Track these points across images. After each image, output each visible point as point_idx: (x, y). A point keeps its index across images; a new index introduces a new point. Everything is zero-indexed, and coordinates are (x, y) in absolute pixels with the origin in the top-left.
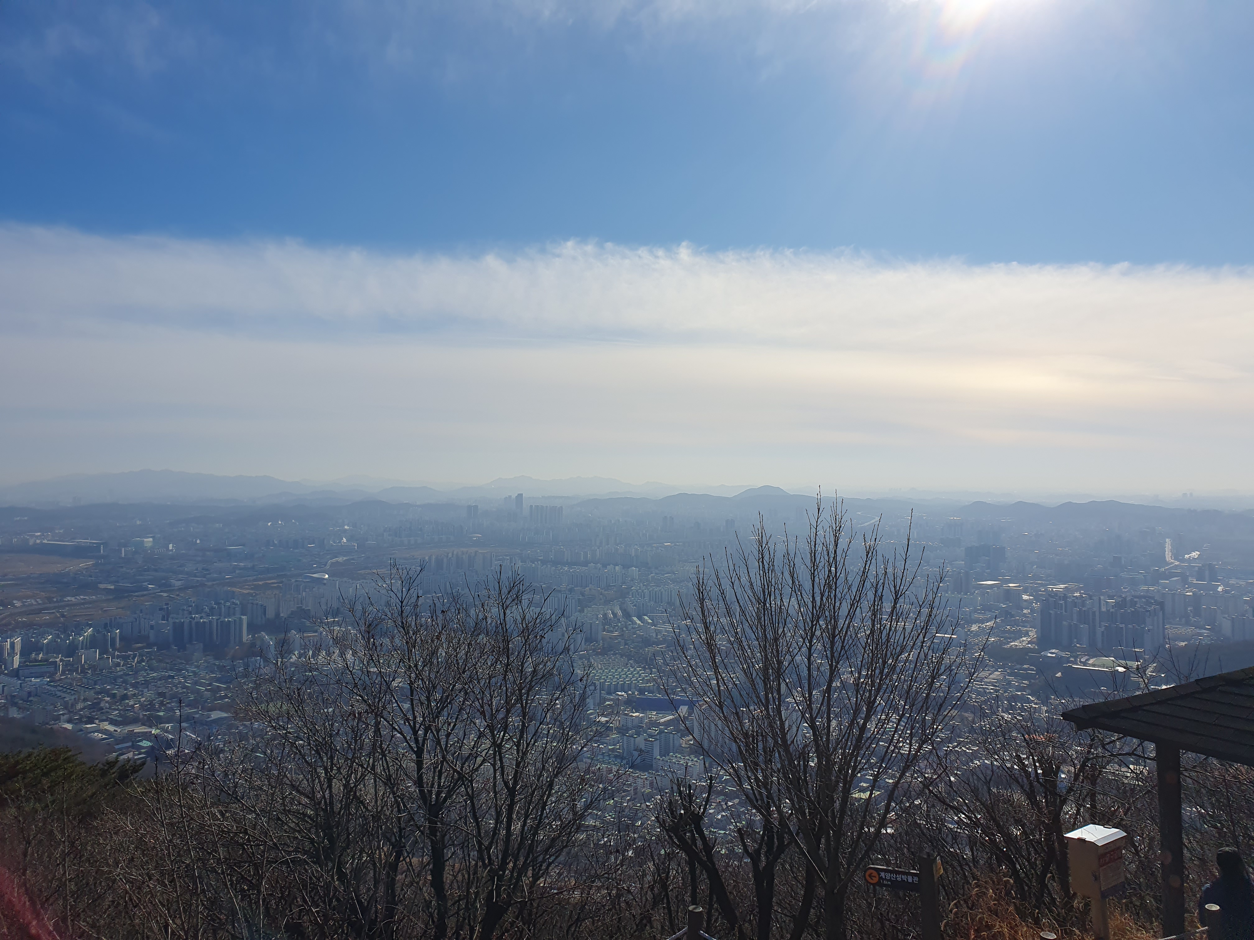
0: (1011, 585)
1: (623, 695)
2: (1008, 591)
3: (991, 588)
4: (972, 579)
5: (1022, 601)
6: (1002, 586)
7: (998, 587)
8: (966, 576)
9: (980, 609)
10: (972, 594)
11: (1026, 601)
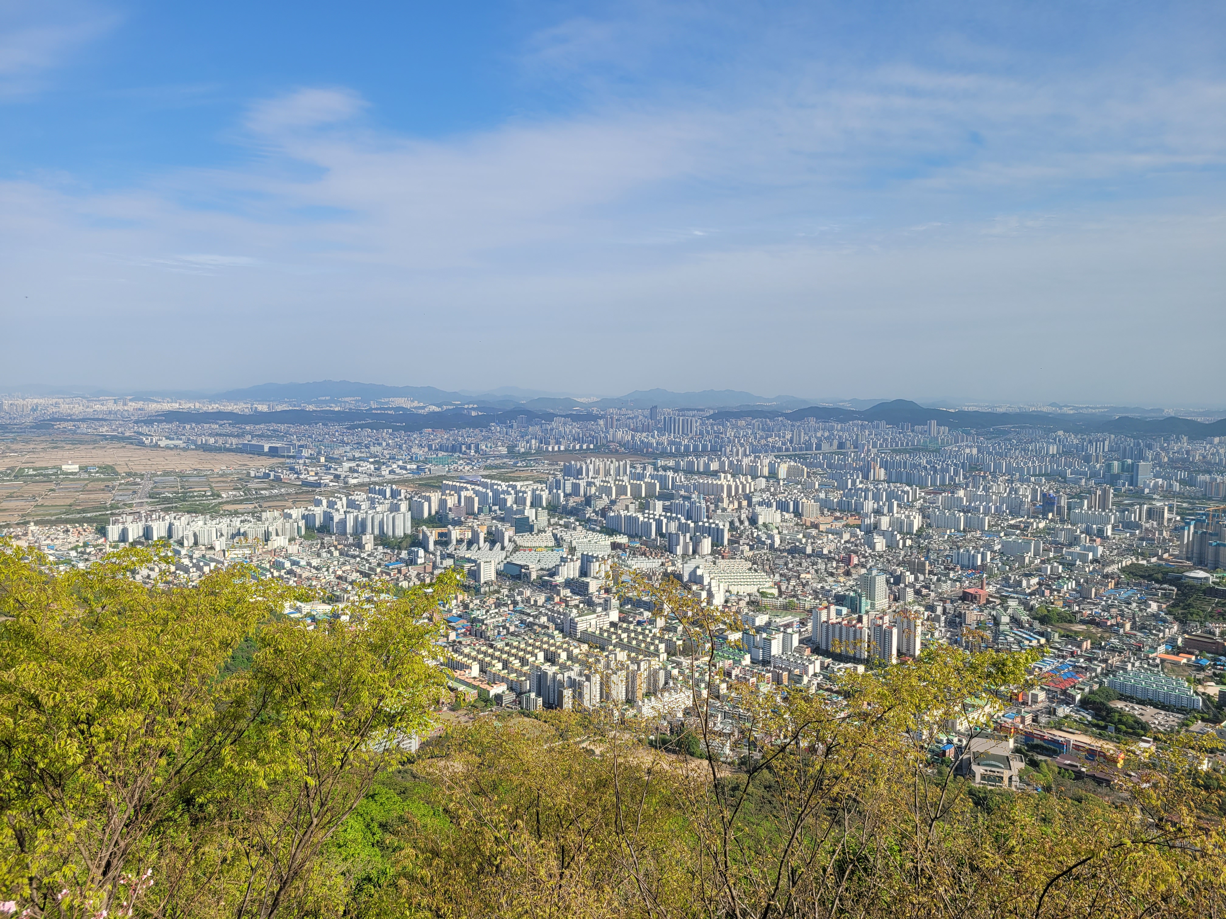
1: (745, 596)
3: (1132, 505)
4: (1111, 496)
5: (1166, 520)
6: (1144, 504)
7: (1141, 505)
8: (1105, 492)
9: (1118, 526)
10: (1111, 510)
11: (1169, 520)
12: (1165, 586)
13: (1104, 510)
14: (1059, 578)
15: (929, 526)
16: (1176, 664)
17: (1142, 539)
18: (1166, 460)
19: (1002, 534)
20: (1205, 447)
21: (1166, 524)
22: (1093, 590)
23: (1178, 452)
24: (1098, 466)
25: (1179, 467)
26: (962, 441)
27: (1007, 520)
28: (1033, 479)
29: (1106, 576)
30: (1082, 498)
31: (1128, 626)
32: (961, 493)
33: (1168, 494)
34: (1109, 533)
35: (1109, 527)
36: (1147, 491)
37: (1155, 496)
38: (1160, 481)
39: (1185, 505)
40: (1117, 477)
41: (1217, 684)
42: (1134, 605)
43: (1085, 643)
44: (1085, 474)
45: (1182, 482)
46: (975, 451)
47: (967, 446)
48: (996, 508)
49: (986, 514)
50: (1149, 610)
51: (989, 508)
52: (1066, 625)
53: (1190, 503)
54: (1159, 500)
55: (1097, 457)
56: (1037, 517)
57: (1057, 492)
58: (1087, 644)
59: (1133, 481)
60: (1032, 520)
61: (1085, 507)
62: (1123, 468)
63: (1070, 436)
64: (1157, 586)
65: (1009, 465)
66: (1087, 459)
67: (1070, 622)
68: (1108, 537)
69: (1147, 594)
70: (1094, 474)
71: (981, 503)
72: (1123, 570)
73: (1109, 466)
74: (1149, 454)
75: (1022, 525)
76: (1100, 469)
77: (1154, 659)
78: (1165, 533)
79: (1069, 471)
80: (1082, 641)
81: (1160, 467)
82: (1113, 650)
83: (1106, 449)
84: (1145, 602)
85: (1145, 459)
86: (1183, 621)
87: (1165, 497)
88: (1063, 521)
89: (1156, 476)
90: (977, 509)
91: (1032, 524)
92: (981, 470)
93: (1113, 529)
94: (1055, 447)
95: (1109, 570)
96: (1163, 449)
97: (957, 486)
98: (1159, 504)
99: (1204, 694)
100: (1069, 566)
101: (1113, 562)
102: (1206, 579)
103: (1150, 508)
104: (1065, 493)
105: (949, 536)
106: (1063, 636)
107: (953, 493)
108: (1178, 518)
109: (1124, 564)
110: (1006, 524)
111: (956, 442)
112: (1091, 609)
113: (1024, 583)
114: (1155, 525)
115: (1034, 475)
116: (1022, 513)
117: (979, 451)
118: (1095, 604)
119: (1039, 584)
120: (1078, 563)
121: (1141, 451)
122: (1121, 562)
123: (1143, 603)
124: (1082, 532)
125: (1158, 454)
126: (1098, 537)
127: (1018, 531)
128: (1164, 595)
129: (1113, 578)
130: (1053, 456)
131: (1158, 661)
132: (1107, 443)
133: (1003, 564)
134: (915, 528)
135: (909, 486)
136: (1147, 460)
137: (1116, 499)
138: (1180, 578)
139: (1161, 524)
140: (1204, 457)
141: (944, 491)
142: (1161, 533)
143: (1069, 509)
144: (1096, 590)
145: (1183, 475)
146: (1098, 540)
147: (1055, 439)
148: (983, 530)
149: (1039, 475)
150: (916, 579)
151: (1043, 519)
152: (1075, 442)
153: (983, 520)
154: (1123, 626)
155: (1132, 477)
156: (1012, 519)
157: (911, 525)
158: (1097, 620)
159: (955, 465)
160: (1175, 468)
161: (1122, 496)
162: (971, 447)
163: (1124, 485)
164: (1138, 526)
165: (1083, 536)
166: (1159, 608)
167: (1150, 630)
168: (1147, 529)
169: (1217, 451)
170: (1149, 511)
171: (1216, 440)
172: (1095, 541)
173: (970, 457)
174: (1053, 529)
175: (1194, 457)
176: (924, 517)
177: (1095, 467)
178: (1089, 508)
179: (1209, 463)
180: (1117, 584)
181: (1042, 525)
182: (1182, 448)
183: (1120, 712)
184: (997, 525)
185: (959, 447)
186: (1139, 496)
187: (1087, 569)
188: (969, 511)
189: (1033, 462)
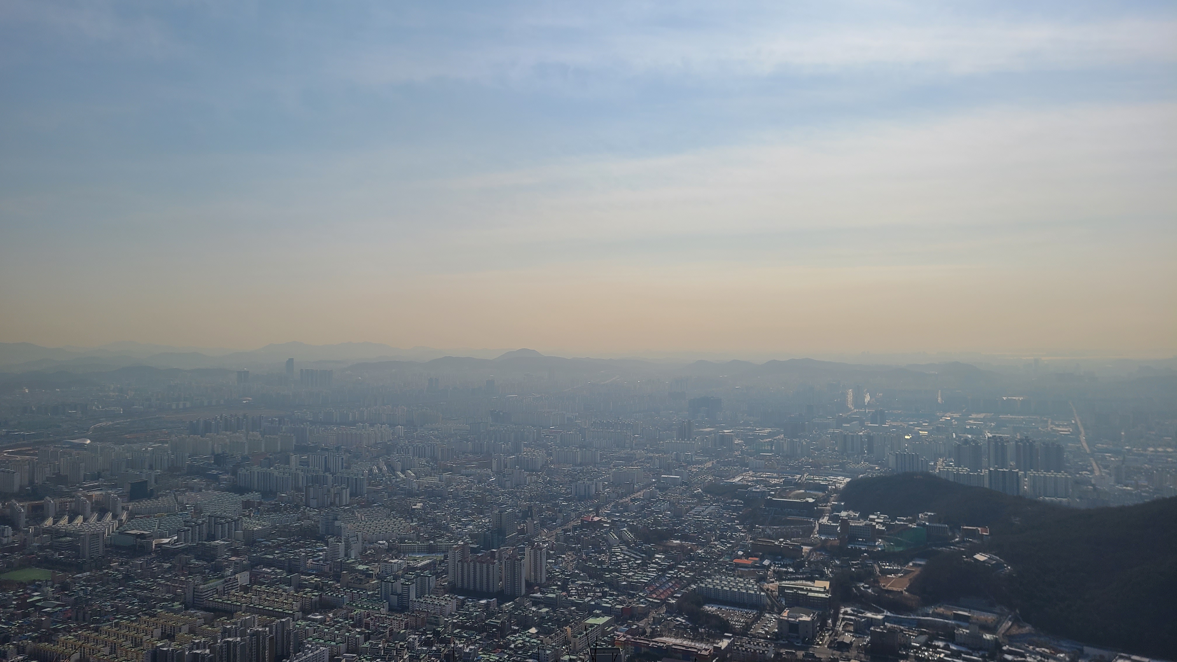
0: (726, 431)
1: (384, 544)
2: (723, 437)
3: (709, 434)
4: (694, 427)
5: (734, 445)
6: (718, 432)
7: (715, 433)
8: (689, 424)
10: (694, 439)
11: (737, 444)
12: (736, 500)
13: (689, 440)
14: (657, 501)
15: (551, 462)
19: (612, 466)
22: (684, 509)
27: (615, 452)
28: (634, 416)
29: (693, 496)
30: (672, 430)
35: (693, 453)
38: (729, 412)
40: (697, 411)
41: (777, 580)
44: (673, 409)
49: (597, 448)
52: (664, 542)
56: (639, 449)
57: (654, 426)
60: (635, 451)
61: (675, 438)
64: (730, 501)
67: (666, 538)
68: (693, 462)
69: (723, 509)
72: (705, 490)
75: (627, 456)
79: (661, 408)
82: (701, 559)
84: (722, 516)
86: (750, 530)
88: (658, 451)
90: (591, 443)
91: (635, 454)
92: (593, 409)
95: (694, 490)
98: (728, 432)
99: (768, 589)
100: (664, 490)
102: (765, 492)
104: (659, 426)
105: (569, 470)
109: (705, 485)
114: (727, 450)
115: (635, 412)
118: (685, 521)
120: (670, 486)
122: (703, 483)
123: (720, 516)
124: (673, 460)
126: (685, 462)
127: (624, 462)
128: (735, 508)
129: (697, 497)
133: (613, 492)
134: (540, 465)
135: (534, 426)
137: (698, 430)
139: (730, 449)
143: (663, 440)
148: (596, 463)
153: (595, 453)
156: (618, 452)
157: (536, 462)
158: (687, 534)
161: (702, 427)
163: (703, 417)
165: (674, 462)
167: (727, 540)
174: (651, 458)
175: (752, 392)
176: (546, 455)
178: (678, 439)
179: (763, 397)
183: (710, 615)
184: (607, 457)
185: (575, 390)
187: (678, 491)
188: (584, 447)
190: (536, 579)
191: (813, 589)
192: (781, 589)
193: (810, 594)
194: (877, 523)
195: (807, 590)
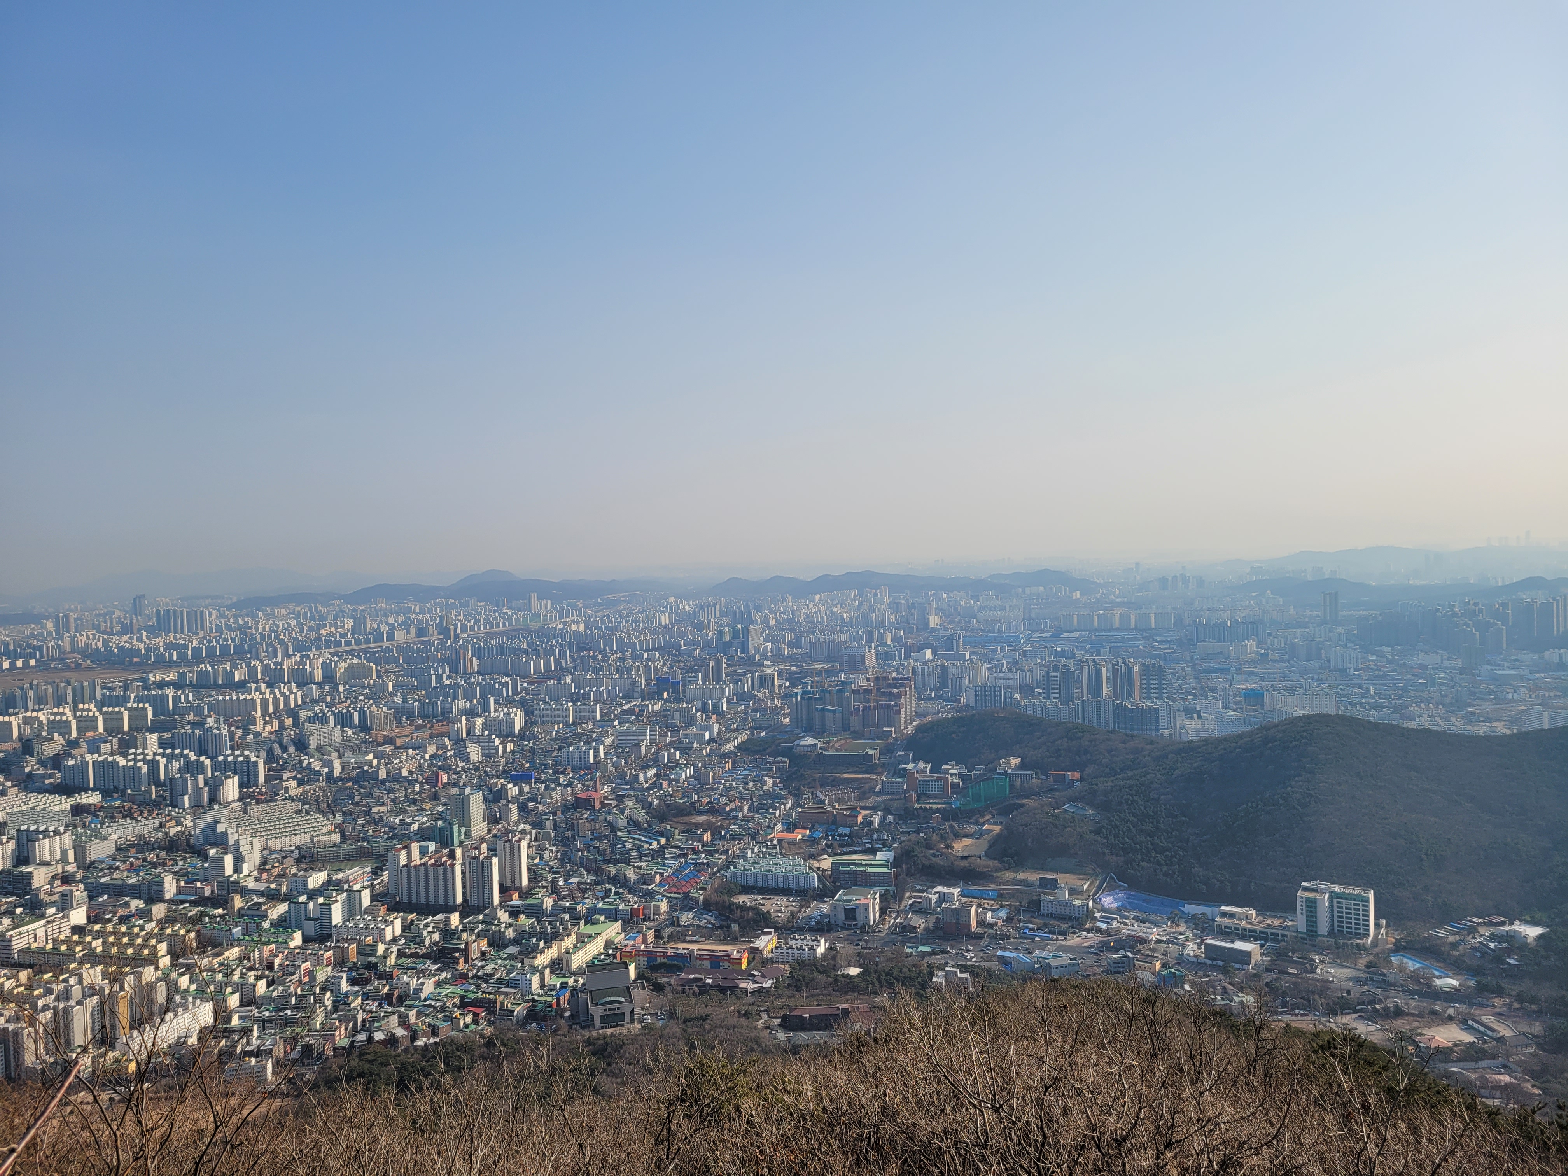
0: (765, 670)
1: (292, 851)
3: (744, 674)
4: (724, 666)
5: (776, 687)
6: (756, 671)
7: (752, 672)
8: (718, 663)
9: (733, 699)
10: (725, 682)
11: (780, 686)
12: (779, 759)
13: (718, 683)
14: (676, 766)
15: (534, 723)
16: (792, 843)
17: (755, 710)
18: (774, 622)
19: (616, 723)
20: (808, 606)
21: (777, 691)
22: (711, 774)
23: (784, 613)
24: (710, 634)
25: (786, 629)
26: (568, 616)
27: (621, 705)
28: (645, 655)
29: (724, 756)
30: (696, 672)
31: (746, 808)
32: (568, 679)
33: (777, 658)
34: (725, 708)
35: (724, 700)
36: (758, 657)
37: (766, 662)
38: (769, 645)
39: (793, 669)
40: (729, 644)
41: (829, 856)
42: (751, 784)
43: (705, 836)
44: (698, 644)
45: (790, 645)
46: (582, 627)
47: (573, 622)
48: (608, 692)
49: (596, 701)
50: (765, 787)
51: (601, 693)
52: (686, 819)
53: (797, 666)
54: (768, 666)
55: (709, 623)
56: (653, 699)
57: (672, 667)
58: (707, 837)
59: (744, 648)
60: (647, 703)
61: (700, 682)
62: (735, 634)
63: (681, 602)
64: (771, 759)
65: (620, 640)
66: (699, 627)
67: (689, 814)
68: (723, 712)
69: (763, 770)
70: (708, 644)
71: (591, 689)
72: (739, 747)
73: (720, 633)
74: (758, 617)
75: (637, 710)
76: (713, 637)
77: (772, 841)
78: (776, 701)
79: (682, 643)
80: (702, 834)
81: (769, 629)
82: (733, 837)
83: (718, 615)
84: (762, 779)
85: (754, 622)
86: (796, 795)
87: (775, 663)
88: (678, 700)
89: (766, 641)
90: (587, 695)
91: (647, 706)
92: (590, 649)
93: (728, 702)
94: (667, 616)
95: (725, 749)
96: (771, 611)
97: (563, 671)
98: (769, 670)
99: (818, 869)
100: (686, 750)
101: (729, 740)
102: (815, 745)
103: (761, 676)
104: (679, 667)
105: (557, 732)
106: (683, 832)
107: (559, 680)
108: (788, 684)
109: (740, 741)
110: (620, 710)
111: (561, 617)
112: (710, 796)
113: (641, 777)
114: (767, 694)
115: (647, 650)
116: (636, 695)
117: (587, 627)
118: (714, 790)
119: (656, 775)
120: (695, 745)
121: (750, 614)
122: (737, 738)
123: (759, 780)
124: (697, 710)
125: (766, 616)
126: (713, 713)
127: (633, 718)
128: (778, 769)
129: (729, 758)
130: (666, 626)
131: (776, 842)
132: (718, 607)
133: (618, 758)
134: (517, 727)
135: (508, 675)
136: (757, 624)
137: (730, 669)
138: (792, 748)
139: (772, 692)
140: (808, 617)
141: (550, 679)
142: (773, 702)
143: (684, 685)
144: (714, 774)
145: (790, 637)
146: (714, 717)
147: (666, 607)
148: (595, 721)
149: (652, 650)
150: (521, 791)
151: (658, 700)
152: (687, 608)
153: (594, 708)
154: (741, 809)
155: (743, 643)
156: (625, 704)
157: (512, 724)
158: (717, 806)
159: (561, 645)
160: (783, 630)
161: (735, 665)
162: (578, 623)
163: (736, 653)
164: (753, 697)
165: (699, 713)
166: (774, 784)
167: (767, 810)
168: (759, 699)
169: (819, 608)
170: (761, 678)
171: (817, 597)
172: (711, 718)
173: (577, 633)
174: (669, 710)
175: (799, 616)
176: (526, 714)
177: (707, 635)
178: (704, 683)
179: (812, 622)
180: (734, 763)
181: (657, 707)
182: (787, 607)
183: (743, 908)
184: (610, 713)
185: (565, 624)
186: (749, 662)
187: (704, 752)
188: (578, 700)
189: (645, 634)
190: (513, 882)
191: (874, 863)
192: (835, 865)
193: (870, 870)
194: (952, 775)
195: (866, 865)
